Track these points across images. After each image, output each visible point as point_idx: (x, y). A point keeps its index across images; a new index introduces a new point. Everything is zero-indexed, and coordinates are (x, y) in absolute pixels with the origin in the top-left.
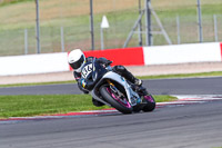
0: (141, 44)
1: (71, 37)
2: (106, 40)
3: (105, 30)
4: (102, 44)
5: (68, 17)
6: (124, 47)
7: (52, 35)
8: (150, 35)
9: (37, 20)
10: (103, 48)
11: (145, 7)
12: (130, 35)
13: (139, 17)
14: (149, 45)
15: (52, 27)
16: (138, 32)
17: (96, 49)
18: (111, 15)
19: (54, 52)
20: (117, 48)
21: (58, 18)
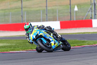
0: (91, 18)
1: (61, 14)
2: (76, 16)
3: (76, 12)
4: (75, 17)
5: (60, 6)
6: (84, 19)
7: (53, 13)
8: (95, 14)
9: (46, 6)
10: (75, 19)
11: (93, 2)
12: (87, 14)
13: (91, 6)
14: (95, 19)
15: (53, 10)
16: (90, 13)
17: (72, 20)
18: (78, 5)
19: (53, 21)
20: (81, 19)
21: (56, 6)
